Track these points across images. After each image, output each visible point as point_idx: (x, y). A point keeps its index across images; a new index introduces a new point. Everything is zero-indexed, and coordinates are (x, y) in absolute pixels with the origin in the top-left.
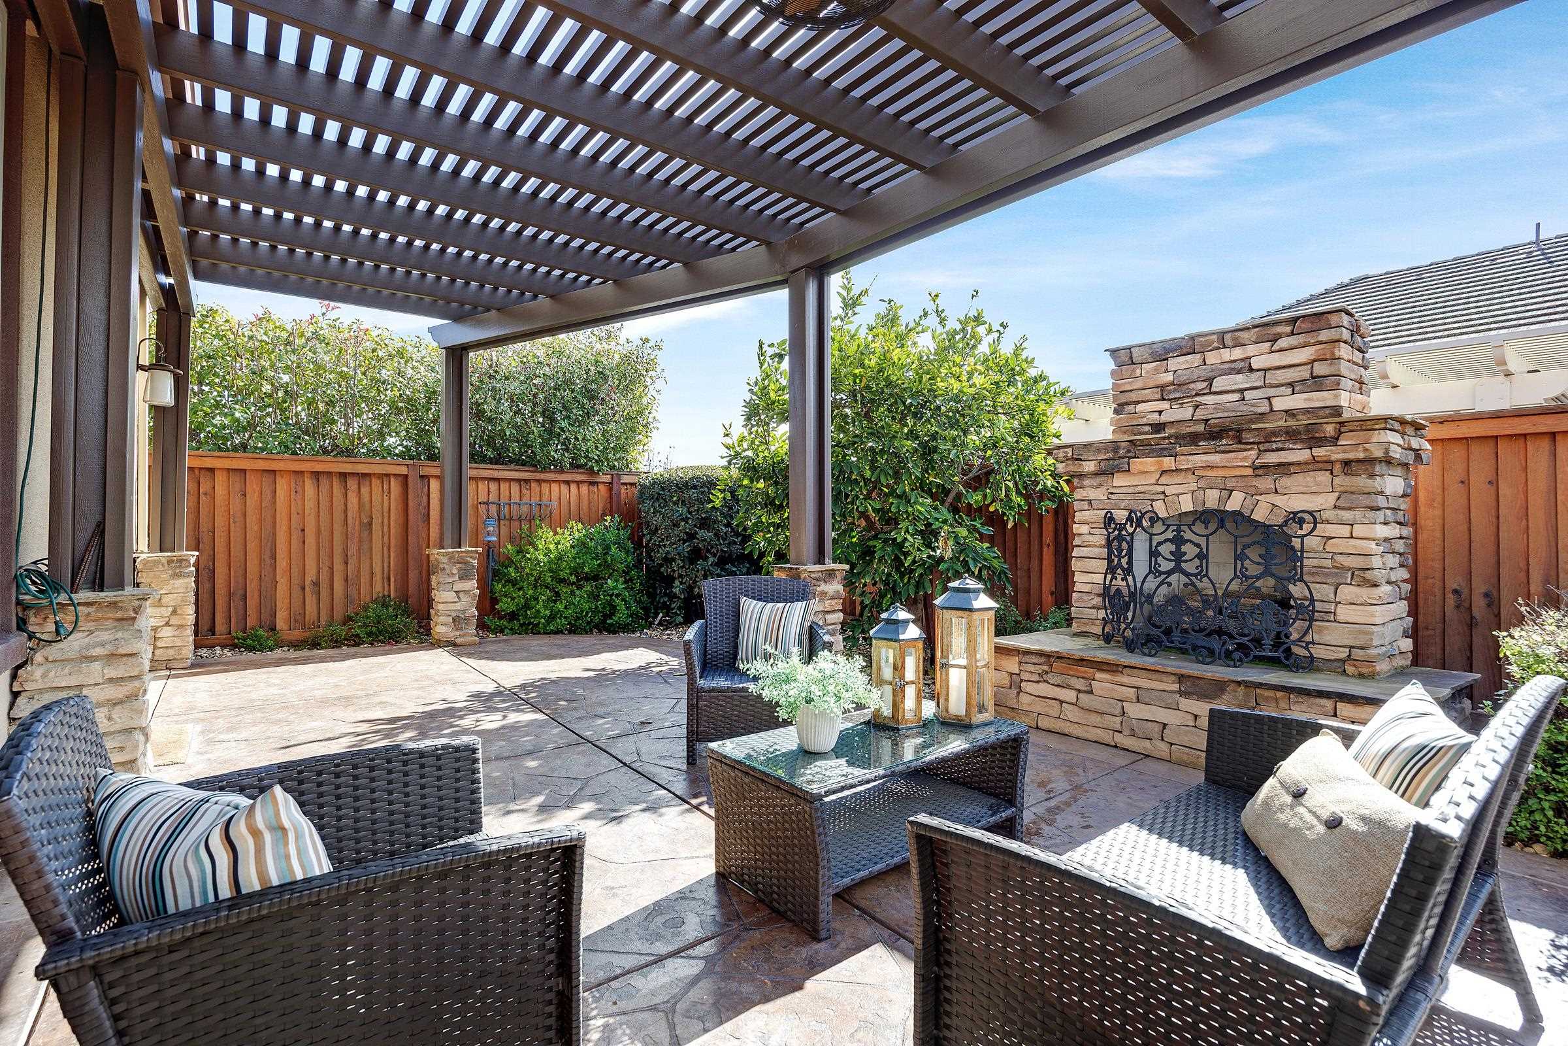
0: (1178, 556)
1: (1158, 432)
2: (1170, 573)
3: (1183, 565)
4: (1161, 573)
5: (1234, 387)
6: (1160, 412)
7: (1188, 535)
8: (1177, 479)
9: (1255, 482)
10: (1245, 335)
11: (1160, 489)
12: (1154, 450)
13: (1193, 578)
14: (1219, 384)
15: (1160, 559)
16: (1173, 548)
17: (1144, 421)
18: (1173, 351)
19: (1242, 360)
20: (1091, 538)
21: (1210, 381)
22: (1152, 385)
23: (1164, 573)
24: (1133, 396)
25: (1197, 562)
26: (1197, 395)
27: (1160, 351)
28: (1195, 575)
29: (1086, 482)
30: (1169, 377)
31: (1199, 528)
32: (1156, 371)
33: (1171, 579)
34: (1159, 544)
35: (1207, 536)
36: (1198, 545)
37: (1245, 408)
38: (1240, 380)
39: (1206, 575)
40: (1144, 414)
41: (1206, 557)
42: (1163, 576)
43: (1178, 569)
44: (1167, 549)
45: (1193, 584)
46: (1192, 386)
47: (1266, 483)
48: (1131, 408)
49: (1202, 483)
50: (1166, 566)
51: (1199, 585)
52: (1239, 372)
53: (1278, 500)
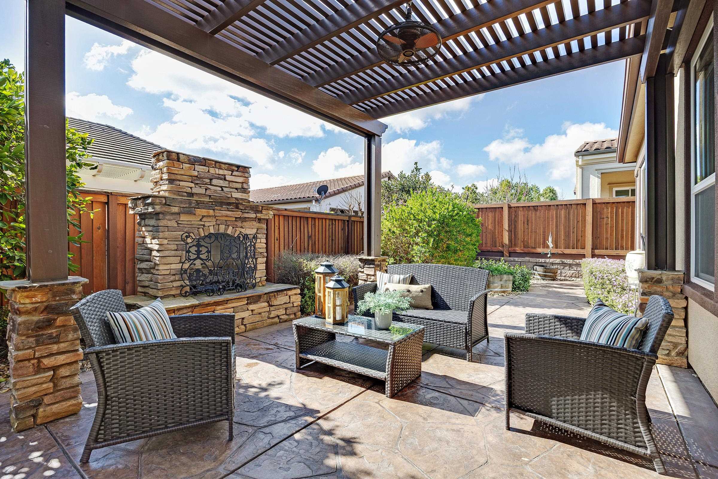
0: (198, 252)
1: (190, 197)
2: (195, 260)
3: (201, 256)
4: (191, 260)
5: (219, 185)
6: (191, 188)
7: (202, 243)
8: (209, 220)
9: (236, 223)
10: (223, 166)
11: (203, 223)
12: (206, 206)
13: (205, 261)
14: (215, 182)
15: (190, 254)
16: (196, 249)
17: (185, 190)
18: (198, 162)
19: (222, 175)
20: (169, 246)
21: (211, 180)
22: (188, 174)
23: (192, 260)
24: (179, 177)
25: (206, 254)
26: (206, 184)
27: (192, 160)
28: (206, 260)
29: (167, 217)
30: (196, 173)
31: (207, 240)
32: (190, 169)
33: (195, 262)
34: (190, 247)
35: (211, 243)
36: (207, 247)
37: (224, 194)
38: (221, 183)
39: (210, 260)
40: (183, 187)
41: (210, 252)
42: (192, 261)
43: (198, 258)
44: (193, 249)
45: (205, 264)
46: (204, 180)
47: (239, 224)
48: (178, 182)
49: (218, 222)
50: (193, 257)
51: (207, 264)
52: (221, 179)
53: (243, 230)
